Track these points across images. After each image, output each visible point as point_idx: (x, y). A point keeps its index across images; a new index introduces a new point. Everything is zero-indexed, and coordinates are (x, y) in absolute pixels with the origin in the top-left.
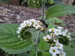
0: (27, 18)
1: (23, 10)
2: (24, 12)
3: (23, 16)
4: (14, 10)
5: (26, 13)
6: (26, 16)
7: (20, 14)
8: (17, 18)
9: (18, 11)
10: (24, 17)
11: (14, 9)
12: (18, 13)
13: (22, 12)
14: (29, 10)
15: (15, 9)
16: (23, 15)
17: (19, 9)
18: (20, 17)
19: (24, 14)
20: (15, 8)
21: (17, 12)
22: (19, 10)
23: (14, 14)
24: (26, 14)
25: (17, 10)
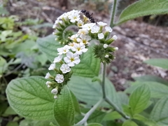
0: (149, 52)
1: (146, 32)
2: (147, 36)
3: (142, 46)
4: (127, 30)
5: (152, 40)
6: (149, 46)
7: (138, 39)
8: (127, 45)
9: (134, 33)
10: (141, 49)
11: (127, 28)
12: (133, 38)
13: (143, 36)
14: (162, 35)
15: (130, 28)
16: (142, 43)
17: (139, 28)
18: (133, 45)
19: (146, 42)
20: (130, 25)
21: (132, 35)
22: (138, 30)
23: (124, 37)
24: (151, 43)
25: (133, 30)
